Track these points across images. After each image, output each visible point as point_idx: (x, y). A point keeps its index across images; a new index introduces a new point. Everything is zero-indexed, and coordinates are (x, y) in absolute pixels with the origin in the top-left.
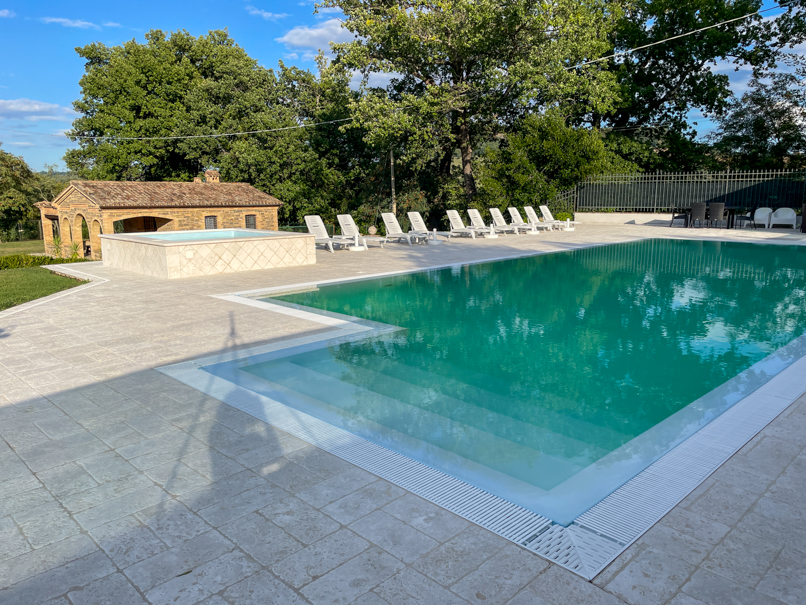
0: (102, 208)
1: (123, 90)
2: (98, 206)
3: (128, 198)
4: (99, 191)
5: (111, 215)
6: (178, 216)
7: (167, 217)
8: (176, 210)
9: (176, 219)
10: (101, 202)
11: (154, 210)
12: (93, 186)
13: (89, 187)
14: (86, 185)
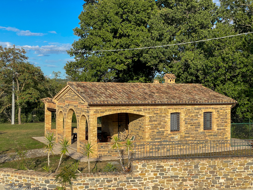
0: (90, 105)
1: (106, 20)
2: (87, 104)
3: (110, 96)
4: (88, 90)
5: (96, 112)
6: (149, 113)
7: (141, 113)
8: (148, 107)
9: (148, 116)
10: (90, 100)
11: (131, 107)
12: (84, 87)
13: (81, 87)
14: (78, 86)
